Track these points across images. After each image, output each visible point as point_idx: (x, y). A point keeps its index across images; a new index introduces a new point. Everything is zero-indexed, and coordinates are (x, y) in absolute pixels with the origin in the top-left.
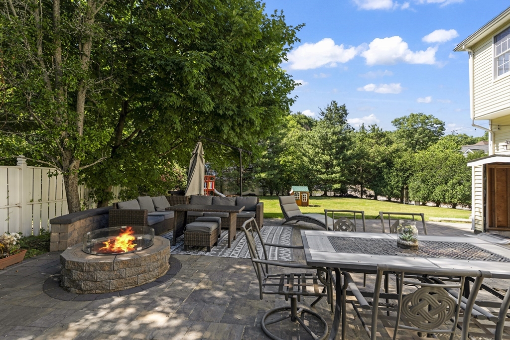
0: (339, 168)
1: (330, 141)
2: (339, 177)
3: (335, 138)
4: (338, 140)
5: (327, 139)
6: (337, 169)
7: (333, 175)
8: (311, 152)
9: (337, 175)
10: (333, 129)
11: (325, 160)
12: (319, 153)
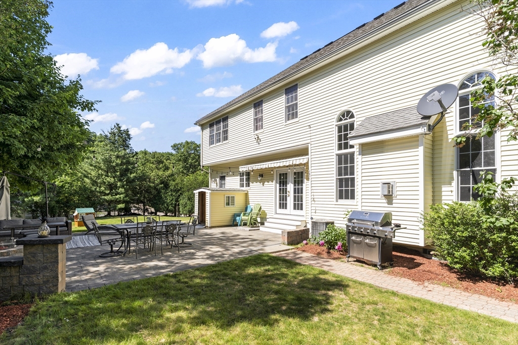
0: (123, 190)
1: (114, 164)
2: (124, 198)
3: (119, 161)
4: (122, 164)
5: (111, 162)
6: (122, 190)
7: (118, 196)
8: (93, 173)
9: (122, 196)
10: (117, 153)
11: (109, 182)
12: (102, 175)
